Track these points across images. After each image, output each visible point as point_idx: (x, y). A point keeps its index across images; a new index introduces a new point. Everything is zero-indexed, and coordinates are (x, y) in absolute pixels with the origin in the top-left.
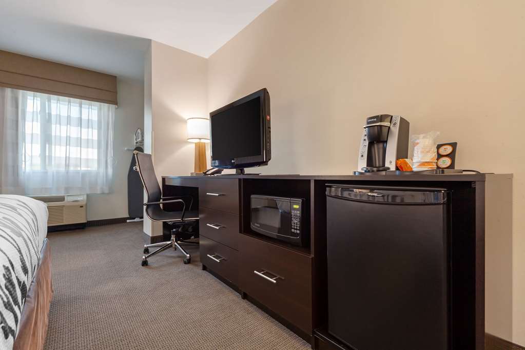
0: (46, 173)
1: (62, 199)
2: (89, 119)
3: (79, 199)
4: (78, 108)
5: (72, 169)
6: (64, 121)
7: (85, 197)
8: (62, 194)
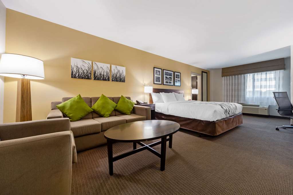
0: (254, 97)
1: (258, 106)
2: (270, 78)
3: (265, 106)
4: (265, 75)
5: (263, 96)
6: (260, 80)
7: (268, 106)
8: (259, 104)
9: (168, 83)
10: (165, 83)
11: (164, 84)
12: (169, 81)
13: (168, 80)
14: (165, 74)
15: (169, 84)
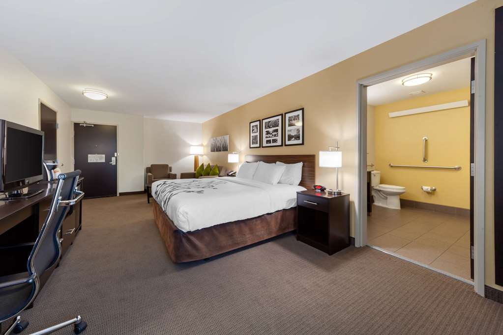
9: (270, 143)
10: (265, 144)
11: (263, 146)
12: (271, 139)
13: (271, 136)
14: (265, 127)
15: (272, 144)
